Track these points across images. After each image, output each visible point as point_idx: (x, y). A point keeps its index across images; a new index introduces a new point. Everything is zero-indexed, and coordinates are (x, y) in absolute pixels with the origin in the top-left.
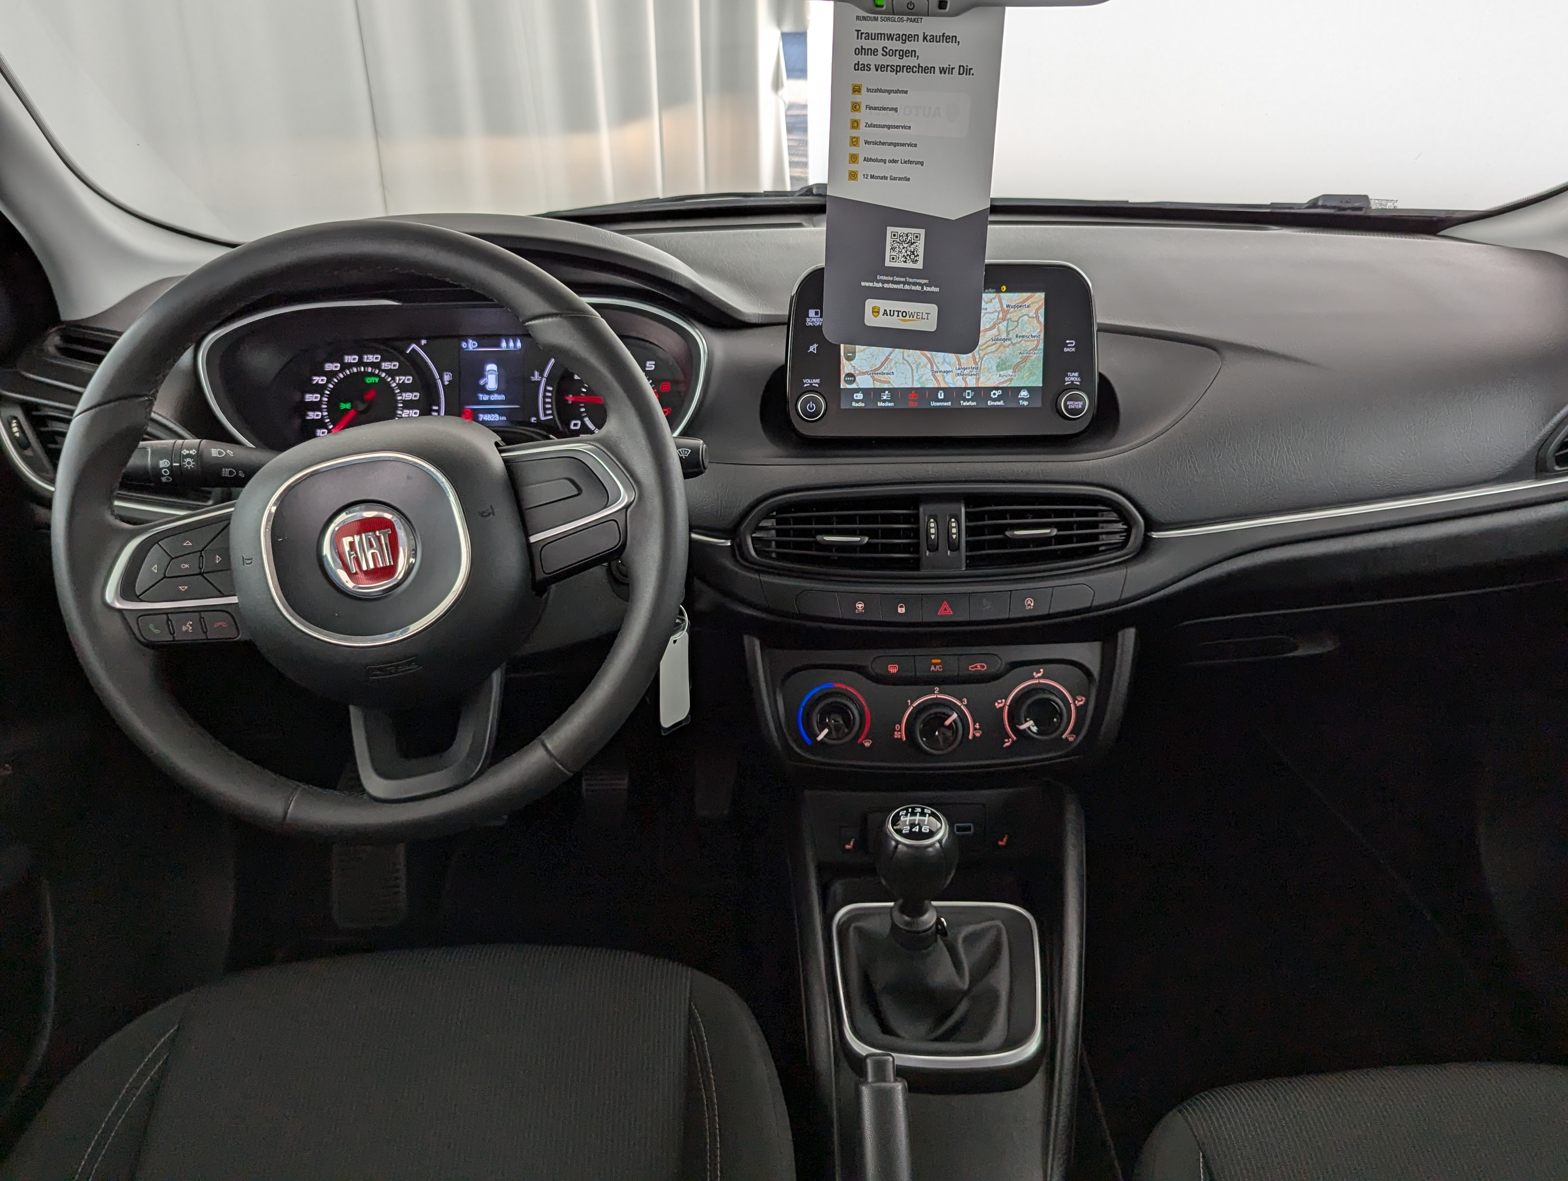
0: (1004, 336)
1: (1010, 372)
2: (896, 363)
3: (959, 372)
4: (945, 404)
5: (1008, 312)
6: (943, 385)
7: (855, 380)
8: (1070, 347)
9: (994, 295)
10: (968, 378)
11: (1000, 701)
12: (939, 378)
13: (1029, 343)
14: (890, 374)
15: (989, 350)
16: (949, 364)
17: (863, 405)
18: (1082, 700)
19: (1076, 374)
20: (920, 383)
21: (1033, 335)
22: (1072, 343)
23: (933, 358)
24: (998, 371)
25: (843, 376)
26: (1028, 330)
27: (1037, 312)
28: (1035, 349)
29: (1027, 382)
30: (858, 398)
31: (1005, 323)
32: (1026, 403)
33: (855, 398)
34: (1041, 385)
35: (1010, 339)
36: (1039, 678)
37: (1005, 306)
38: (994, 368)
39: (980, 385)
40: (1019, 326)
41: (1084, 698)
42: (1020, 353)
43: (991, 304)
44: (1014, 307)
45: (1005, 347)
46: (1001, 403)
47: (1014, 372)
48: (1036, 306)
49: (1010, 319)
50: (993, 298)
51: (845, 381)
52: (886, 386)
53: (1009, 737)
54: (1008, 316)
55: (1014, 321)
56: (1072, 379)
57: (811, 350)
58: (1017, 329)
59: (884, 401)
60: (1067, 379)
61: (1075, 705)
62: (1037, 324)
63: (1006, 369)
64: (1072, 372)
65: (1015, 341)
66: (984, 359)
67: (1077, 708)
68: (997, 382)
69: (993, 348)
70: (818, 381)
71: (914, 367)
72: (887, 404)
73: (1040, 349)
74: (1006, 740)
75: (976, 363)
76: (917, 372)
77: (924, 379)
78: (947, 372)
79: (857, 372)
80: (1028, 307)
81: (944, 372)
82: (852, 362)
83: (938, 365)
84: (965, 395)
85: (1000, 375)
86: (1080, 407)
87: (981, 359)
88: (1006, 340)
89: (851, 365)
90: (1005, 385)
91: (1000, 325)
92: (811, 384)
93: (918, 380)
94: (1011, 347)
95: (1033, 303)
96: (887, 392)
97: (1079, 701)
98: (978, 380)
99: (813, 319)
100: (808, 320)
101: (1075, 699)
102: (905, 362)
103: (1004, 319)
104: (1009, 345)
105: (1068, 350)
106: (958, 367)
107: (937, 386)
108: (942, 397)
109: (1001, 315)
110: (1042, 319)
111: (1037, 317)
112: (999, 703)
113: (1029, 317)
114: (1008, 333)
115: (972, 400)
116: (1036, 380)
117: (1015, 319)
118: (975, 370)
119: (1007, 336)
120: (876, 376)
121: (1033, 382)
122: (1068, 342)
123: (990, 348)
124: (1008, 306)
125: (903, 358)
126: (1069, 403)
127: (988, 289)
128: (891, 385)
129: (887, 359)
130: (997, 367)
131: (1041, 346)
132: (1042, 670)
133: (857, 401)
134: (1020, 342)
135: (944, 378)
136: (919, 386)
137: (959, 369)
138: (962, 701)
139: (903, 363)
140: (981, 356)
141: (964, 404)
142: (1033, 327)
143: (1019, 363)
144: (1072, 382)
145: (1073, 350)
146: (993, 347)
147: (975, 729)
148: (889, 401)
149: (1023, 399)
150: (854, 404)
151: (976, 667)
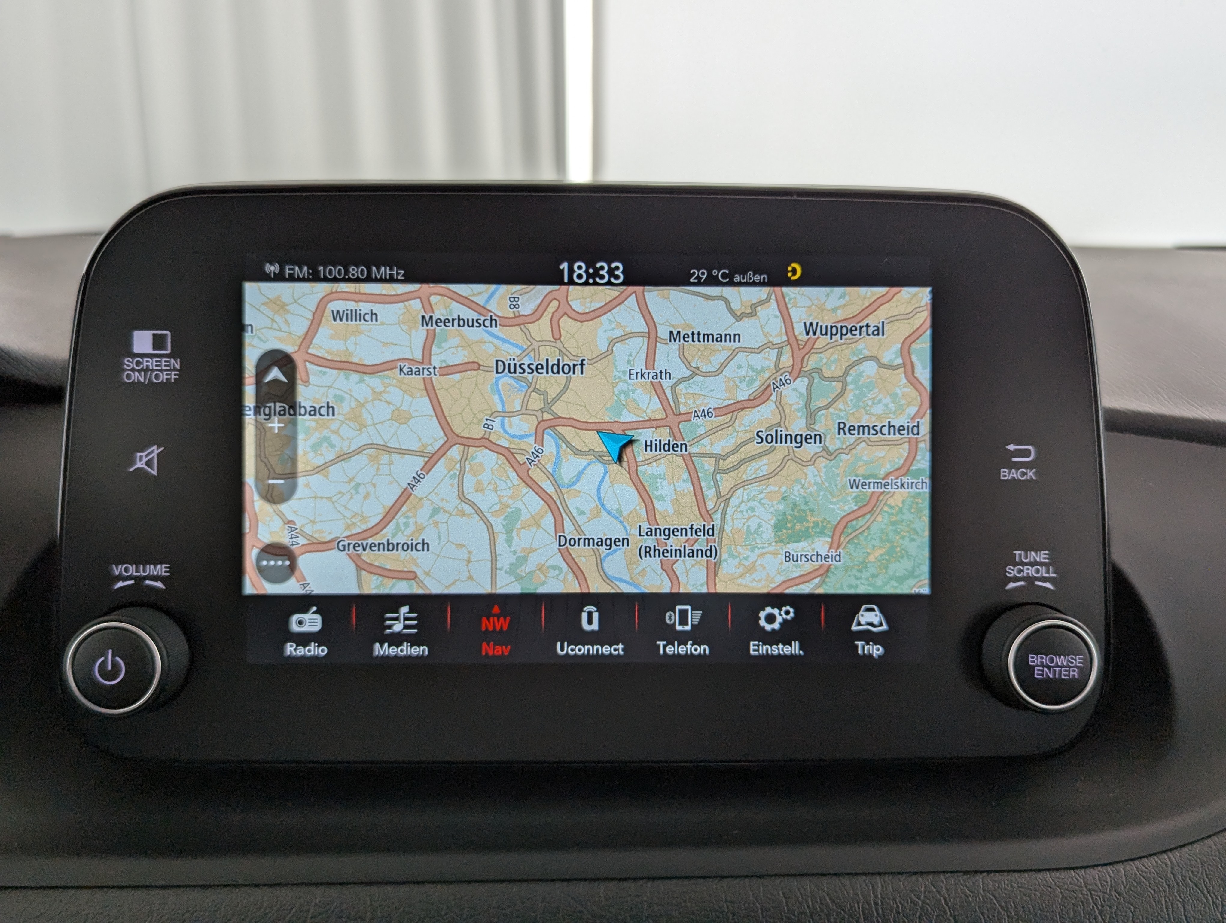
0: (798, 426)
1: (821, 545)
2: (436, 511)
3: (650, 542)
4: (606, 650)
5: (809, 349)
6: (597, 587)
7: (292, 568)
8: (1017, 466)
9: (763, 292)
10: (682, 565)
12: (582, 561)
13: (880, 452)
14: (412, 547)
15: (750, 471)
16: (617, 515)
17: (321, 651)
19: (1042, 556)
20: (519, 579)
21: (897, 423)
22: (1027, 453)
23: (561, 495)
24: (780, 541)
25: (251, 555)
26: (878, 409)
27: (905, 350)
28: (905, 469)
29: (879, 582)
30: (306, 629)
31: (801, 384)
32: (876, 650)
33: (295, 628)
34: (925, 590)
35: (818, 438)
37: (799, 329)
38: (768, 532)
39: (721, 589)
40: (850, 396)
42: (854, 484)
43: (752, 320)
44: (831, 331)
45: (804, 463)
46: (794, 649)
47: (835, 544)
48: (904, 329)
49: (819, 371)
50: (761, 303)
51: (261, 570)
52: (402, 588)
54: (812, 362)
55: (832, 379)
56: (1030, 571)
57: (139, 464)
58: (840, 404)
59: (397, 640)
60: (1012, 571)
62: (909, 390)
63: (805, 535)
64: (1026, 549)
65: (834, 442)
66: (733, 502)
68: (779, 579)
69: (763, 466)
70: (161, 570)
71: (498, 524)
72: (406, 650)
73: (919, 472)
75: (706, 514)
76: (509, 541)
77: (532, 564)
78: (610, 543)
79: (302, 541)
80: (878, 331)
81: (601, 542)
82: (283, 507)
83: (580, 519)
84: (672, 618)
85: (788, 557)
86: (1075, 673)
87: (725, 500)
88: (801, 440)
89: (281, 515)
90: (805, 589)
91: (786, 391)
92: (139, 580)
93: (512, 570)
94: (822, 463)
95: (893, 320)
96: (404, 609)
98: (713, 571)
99: (146, 363)
100: (129, 363)
102: (468, 509)
103: (797, 371)
104: (815, 457)
105: (1015, 474)
106: (645, 526)
107: (574, 588)
108: (595, 626)
109: (786, 359)
110: (924, 374)
111: (908, 368)
113: (882, 366)
114: (811, 416)
115: (695, 636)
116: (911, 574)
117: (835, 370)
118: (702, 538)
119: (809, 426)
120: (367, 556)
121: (901, 580)
122: (1011, 447)
123: (754, 464)
124: (810, 329)
125: (462, 496)
126: (1034, 660)
127: (744, 273)
128: (421, 584)
129: (405, 496)
130: (778, 527)
131: (923, 461)
133: (303, 639)
134: (851, 448)
135: (600, 563)
136: (515, 589)
137: (650, 533)
139: (462, 513)
140: (724, 491)
141: (670, 650)
142: (894, 396)
143: (848, 520)
144: (1030, 580)
145: (1031, 474)
146: (765, 460)
148: (414, 641)
149: (868, 636)
150: (290, 649)
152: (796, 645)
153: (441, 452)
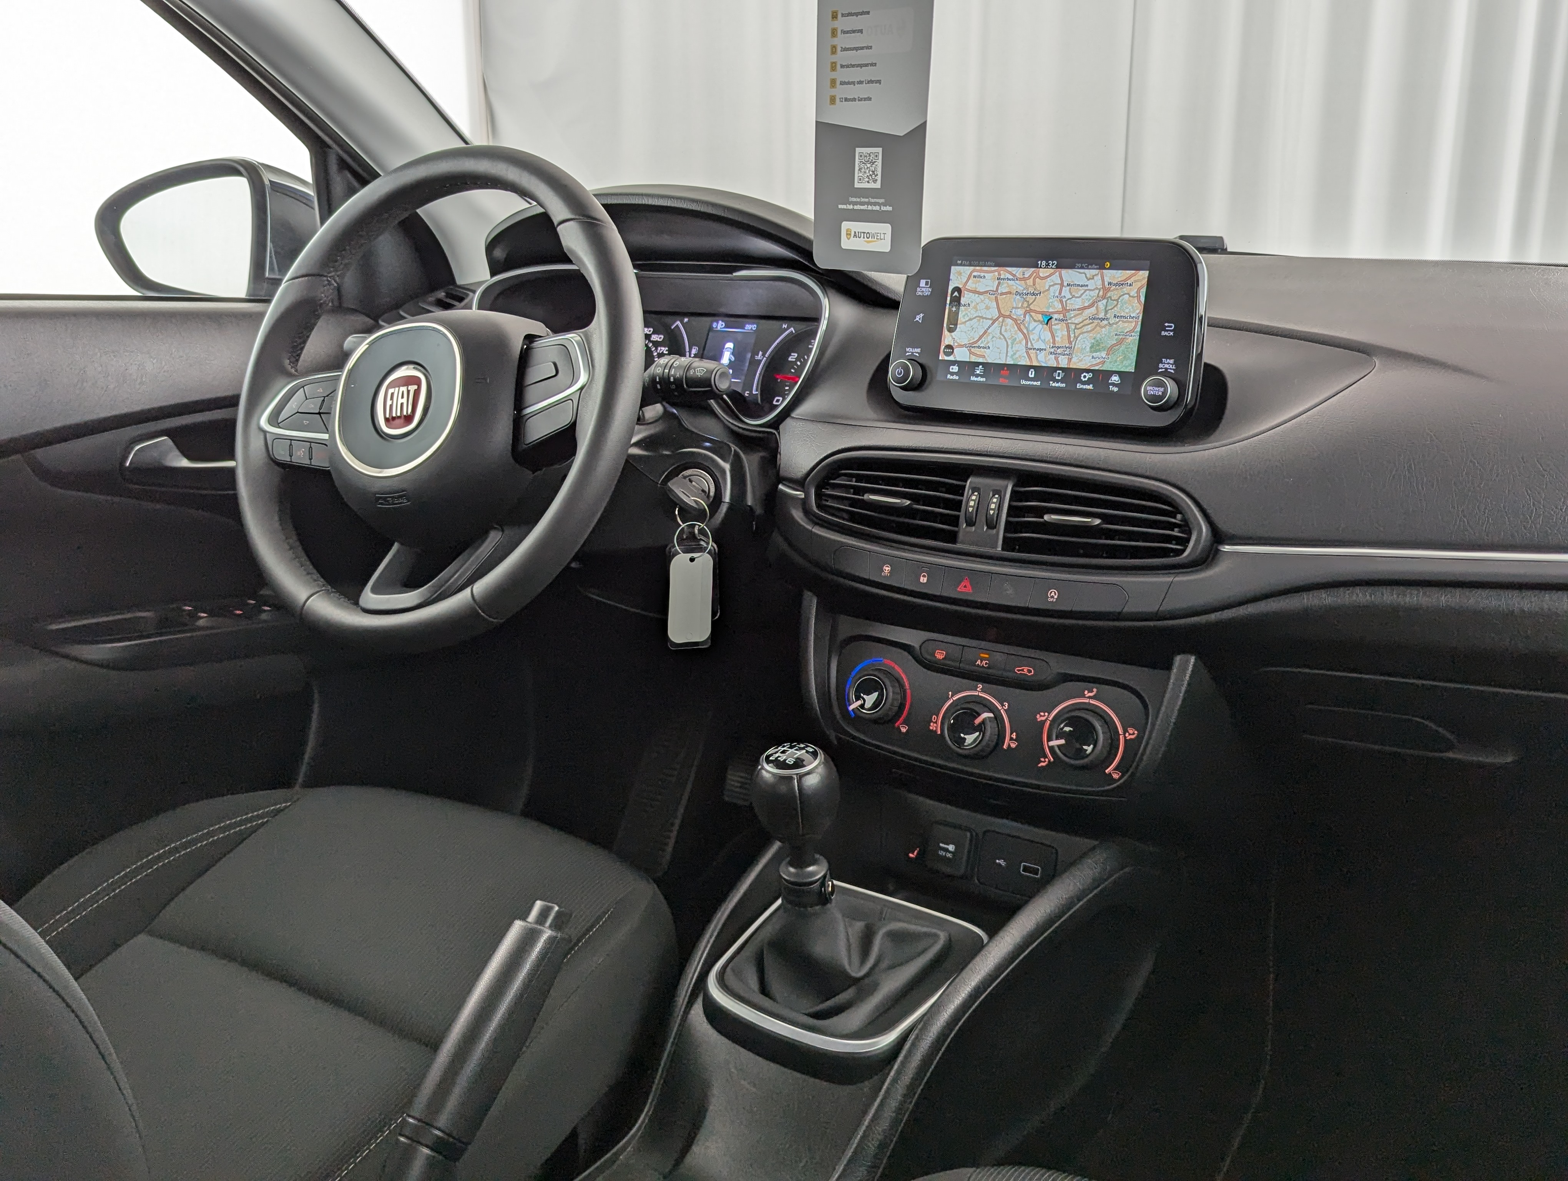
0: (1102, 315)
1: (1104, 354)
2: (993, 337)
3: (1052, 350)
4: (1035, 383)
5: (1109, 290)
6: (1035, 364)
7: (953, 352)
8: (1168, 331)
9: (1097, 271)
10: (1061, 358)
11: (1042, 714)
12: (1032, 355)
13: (1126, 325)
14: (985, 348)
15: (1085, 329)
16: (1044, 341)
17: (957, 378)
18: (1134, 734)
19: (1172, 361)
20: (1013, 360)
21: (1132, 315)
22: (1171, 327)
23: (1029, 334)
24: (1091, 352)
25: (943, 347)
26: (1127, 311)
27: (1138, 292)
28: (1132, 331)
29: (1120, 367)
30: (954, 371)
31: (1105, 301)
32: (1116, 389)
33: (951, 370)
34: (1133, 371)
35: (1107, 319)
36: (1090, 697)
37: (1106, 283)
38: (1088, 349)
39: (1071, 366)
40: (1119, 306)
41: (1136, 732)
42: (1116, 335)
43: (1093, 281)
44: (1116, 285)
45: (1102, 327)
46: (1090, 387)
47: (1108, 354)
48: (1139, 284)
49: (1110, 297)
50: (1096, 275)
51: (944, 352)
52: (981, 360)
53: (1045, 756)
54: (1109, 295)
55: (1114, 300)
56: (1167, 366)
57: (917, 319)
58: (1116, 309)
59: (977, 376)
60: (1161, 366)
61: (1125, 737)
62: (1138, 304)
63: (1099, 350)
64: (1167, 358)
65: (1112, 321)
66: (1079, 339)
67: (1126, 740)
68: (1089, 364)
69: (1089, 327)
70: (919, 350)
71: (1009, 342)
72: (980, 379)
73: (1137, 331)
74: (1042, 759)
75: (1070, 342)
76: (1012, 348)
77: (1017, 356)
78: (1041, 350)
79: (956, 344)
80: (1130, 285)
81: (1038, 350)
82: (953, 334)
83: (1033, 342)
84: (1056, 375)
85: (1093, 357)
86: (1160, 393)
87: (1076, 338)
88: (1103, 319)
89: (952, 336)
90: (1097, 368)
91: (1100, 303)
92: (912, 353)
93: (1012, 356)
94: (1107, 327)
95: (1135, 281)
96: (981, 367)
97: (1130, 734)
98: (1070, 360)
99: (923, 289)
100: (918, 289)
101: (1125, 731)
102: (1002, 337)
103: (1104, 297)
104: (1106, 325)
105: (1166, 333)
106: (1052, 345)
107: (1029, 364)
108: (1033, 376)
109: (1101, 293)
110: (1143, 299)
111: (1138, 297)
112: (1041, 716)
113: (1130, 296)
114: (1106, 312)
115: (1061, 381)
116: (1130, 365)
117: (1115, 297)
118: (1068, 350)
119: (1105, 315)
120: (973, 350)
121: (1127, 367)
122: (1166, 324)
123: (1087, 327)
124: (1110, 284)
125: (1001, 333)
126: (1149, 388)
127: (1092, 265)
128: (986, 360)
129: (985, 332)
130: (1091, 348)
131: (1138, 329)
132: (1095, 690)
133: (952, 374)
134: (1117, 323)
135: (1037, 356)
136: (1012, 363)
137: (1053, 347)
138: (1003, 705)
139: (1000, 338)
140: (1076, 335)
141: (1053, 385)
142: (1133, 307)
143: (1113, 346)
144: (1166, 369)
145: (1172, 334)
146: (1090, 326)
147: (1011, 739)
148: (982, 376)
149: (1114, 385)
150: (949, 376)
151: (1023, 670)
152: (1091, 385)
153: (997, 319)
